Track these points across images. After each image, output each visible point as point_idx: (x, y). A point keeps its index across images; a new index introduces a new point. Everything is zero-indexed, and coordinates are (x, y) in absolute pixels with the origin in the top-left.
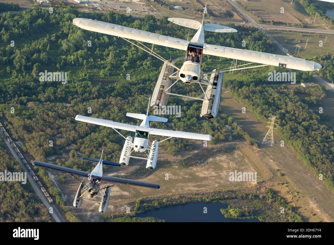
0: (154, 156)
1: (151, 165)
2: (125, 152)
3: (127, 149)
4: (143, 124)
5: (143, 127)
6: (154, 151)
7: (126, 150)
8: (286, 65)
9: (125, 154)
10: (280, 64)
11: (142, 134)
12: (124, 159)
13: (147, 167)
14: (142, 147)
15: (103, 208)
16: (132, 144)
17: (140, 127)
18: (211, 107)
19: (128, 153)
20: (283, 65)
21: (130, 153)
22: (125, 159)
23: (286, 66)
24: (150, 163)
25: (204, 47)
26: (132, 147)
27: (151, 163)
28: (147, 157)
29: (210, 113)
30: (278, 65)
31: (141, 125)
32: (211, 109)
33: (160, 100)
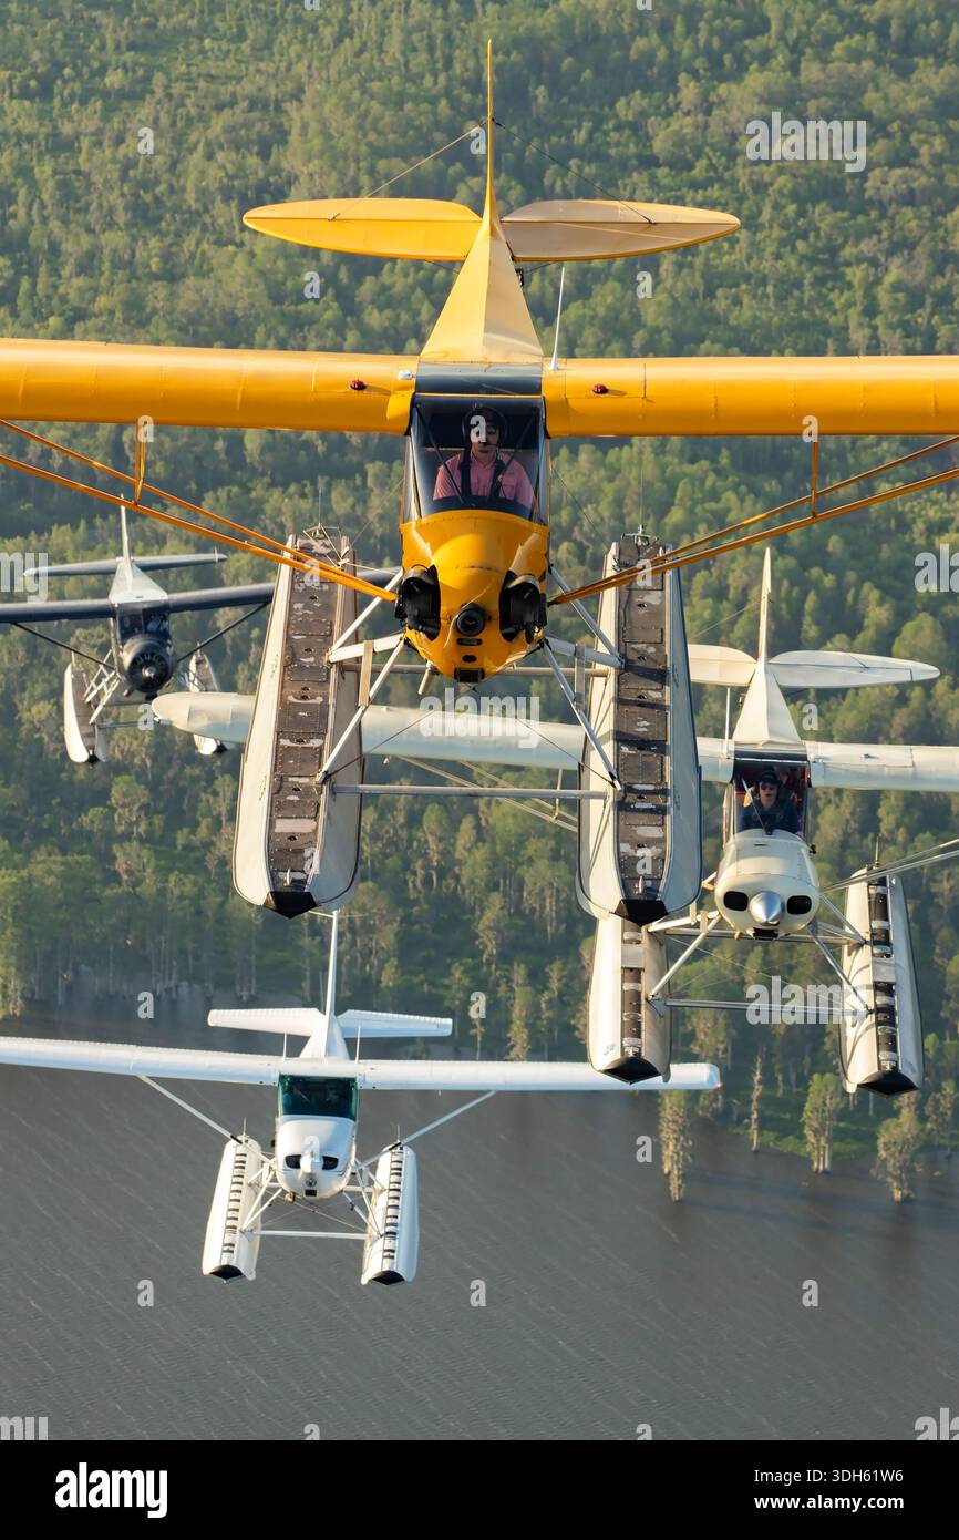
0: (398, 1221)
1: (387, 1261)
2: (231, 1214)
3: (237, 1200)
6: (393, 1194)
7: (233, 1205)
9: (231, 1223)
12: (229, 1248)
13: (365, 1277)
14: (330, 1163)
16: (268, 1162)
17: (300, 1061)
19: (244, 1217)
21: (255, 1212)
22: (235, 1249)
24: (380, 1254)
25: (811, 757)
27: (389, 1254)
28: (360, 1228)
31: (306, 1052)
33: (639, 1037)
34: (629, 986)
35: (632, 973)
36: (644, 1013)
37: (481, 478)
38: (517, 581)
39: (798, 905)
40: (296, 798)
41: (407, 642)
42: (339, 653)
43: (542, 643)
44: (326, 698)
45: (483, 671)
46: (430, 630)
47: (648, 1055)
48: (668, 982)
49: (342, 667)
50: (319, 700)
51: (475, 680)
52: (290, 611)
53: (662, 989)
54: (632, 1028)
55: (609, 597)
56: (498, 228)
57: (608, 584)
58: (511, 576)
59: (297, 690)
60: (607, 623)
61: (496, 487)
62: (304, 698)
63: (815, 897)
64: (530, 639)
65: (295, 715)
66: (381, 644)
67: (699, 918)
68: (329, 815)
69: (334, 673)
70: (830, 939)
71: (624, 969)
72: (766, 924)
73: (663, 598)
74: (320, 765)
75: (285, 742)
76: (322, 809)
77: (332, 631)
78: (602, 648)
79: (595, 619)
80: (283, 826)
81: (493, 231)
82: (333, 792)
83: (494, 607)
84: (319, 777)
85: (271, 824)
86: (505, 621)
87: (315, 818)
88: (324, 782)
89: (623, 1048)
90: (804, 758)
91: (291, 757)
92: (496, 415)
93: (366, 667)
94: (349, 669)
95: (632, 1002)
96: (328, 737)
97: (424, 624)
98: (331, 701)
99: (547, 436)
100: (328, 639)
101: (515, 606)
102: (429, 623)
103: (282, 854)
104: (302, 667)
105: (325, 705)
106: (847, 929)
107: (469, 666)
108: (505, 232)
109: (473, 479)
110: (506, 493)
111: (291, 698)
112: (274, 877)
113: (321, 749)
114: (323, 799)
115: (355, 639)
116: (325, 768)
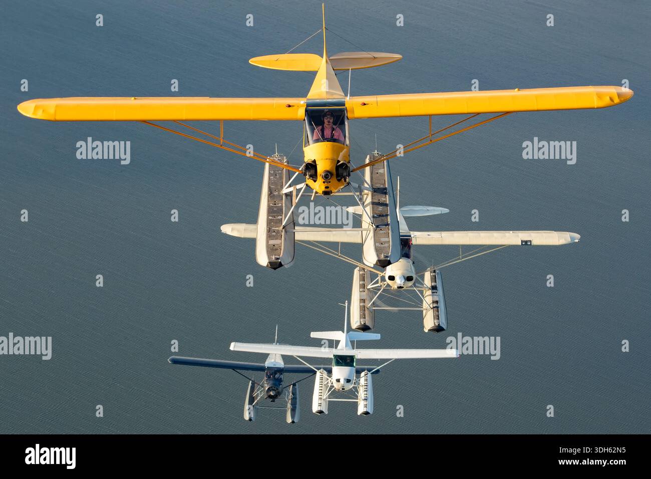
0: (367, 395)
2: (320, 394)
3: (322, 390)
4: (342, 345)
5: (343, 349)
6: (366, 387)
7: (320, 391)
8: (530, 241)
9: (320, 397)
10: (522, 241)
11: (344, 361)
12: (320, 405)
13: (359, 413)
14: (348, 381)
15: (293, 416)
16: (330, 379)
17: (339, 350)
18: (437, 317)
19: (324, 395)
20: (526, 242)
21: (327, 394)
22: (322, 405)
23: (531, 243)
24: (363, 406)
25: (412, 236)
26: (330, 385)
27: (366, 406)
28: (357, 397)
29: (439, 325)
30: (520, 244)
32: (438, 319)
33: (365, 318)
34: (362, 304)
35: (363, 300)
36: (366, 312)
37: (327, 133)
38: (340, 163)
39: (409, 279)
40: (275, 234)
41: (307, 185)
42: (285, 190)
43: (349, 184)
44: (282, 204)
45: (331, 191)
46: (314, 179)
47: (367, 324)
48: (374, 302)
49: (286, 195)
50: (280, 205)
51: (329, 194)
52: (269, 179)
53: (372, 304)
54: (363, 316)
55: (368, 169)
56: (328, 61)
57: (367, 165)
58: (339, 161)
59: (273, 202)
60: (367, 177)
61: (332, 135)
62: (275, 204)
63: (414, 276)
64: (345, 181)
65: (273, 209)
66: (298, 187)
67: (381, 284)
68: (285, 239)
69: (284, 197)
70: (420, 289)
71: (360, 299)
72: (400, 284)
73: (384, 171)
74: (281, 224)
75: (270, 218)
76: (283, 236)
77: (282, 184)
78: (366, 185)
79: (364, 176)
80: (272, 242)
81: (327, 61)
82: (286, 232)
83: (334, 172)
84: (282, 227)
85: (267, 242)
86: (338, 175)
87: (281, 239)
88: (283, 228)
89: (360, 322)
90: (410, 236)
91: (273, 222)
92: (332, 113)
93: (294, 194)
94: (289, 195)
95: (363, 309)
96: (283, 215)
97: (312, 177)
98: (284, 205)
99: (348, 119)
100: (282, 187)
101: (340, 170)
102: (314, 177)
103: (271, 250)
104: (274, 195)
105: (282, 206)
106: (425, 285)
107: (327, 190)
108: (330, 62)
109: (325, 134)
110: (335, 137)
111: (271, 205)
112: (269, 258)
113: (282, 219)
114: (283, 234)
115: (290, 186)
116: (283, 224)
